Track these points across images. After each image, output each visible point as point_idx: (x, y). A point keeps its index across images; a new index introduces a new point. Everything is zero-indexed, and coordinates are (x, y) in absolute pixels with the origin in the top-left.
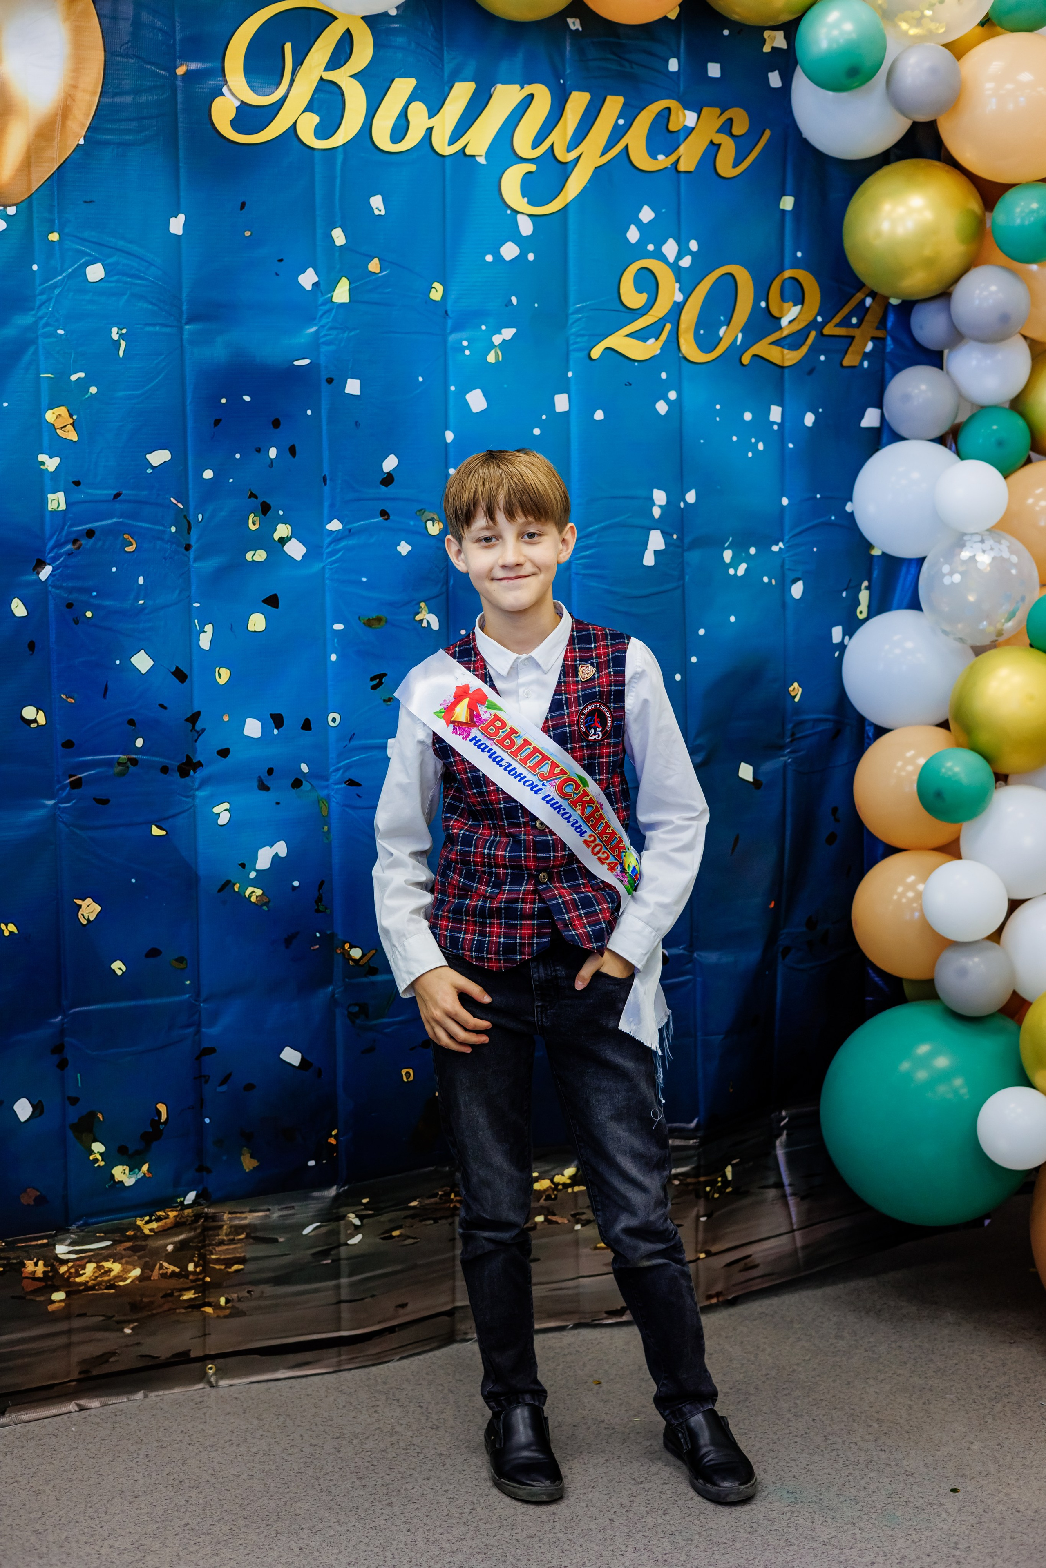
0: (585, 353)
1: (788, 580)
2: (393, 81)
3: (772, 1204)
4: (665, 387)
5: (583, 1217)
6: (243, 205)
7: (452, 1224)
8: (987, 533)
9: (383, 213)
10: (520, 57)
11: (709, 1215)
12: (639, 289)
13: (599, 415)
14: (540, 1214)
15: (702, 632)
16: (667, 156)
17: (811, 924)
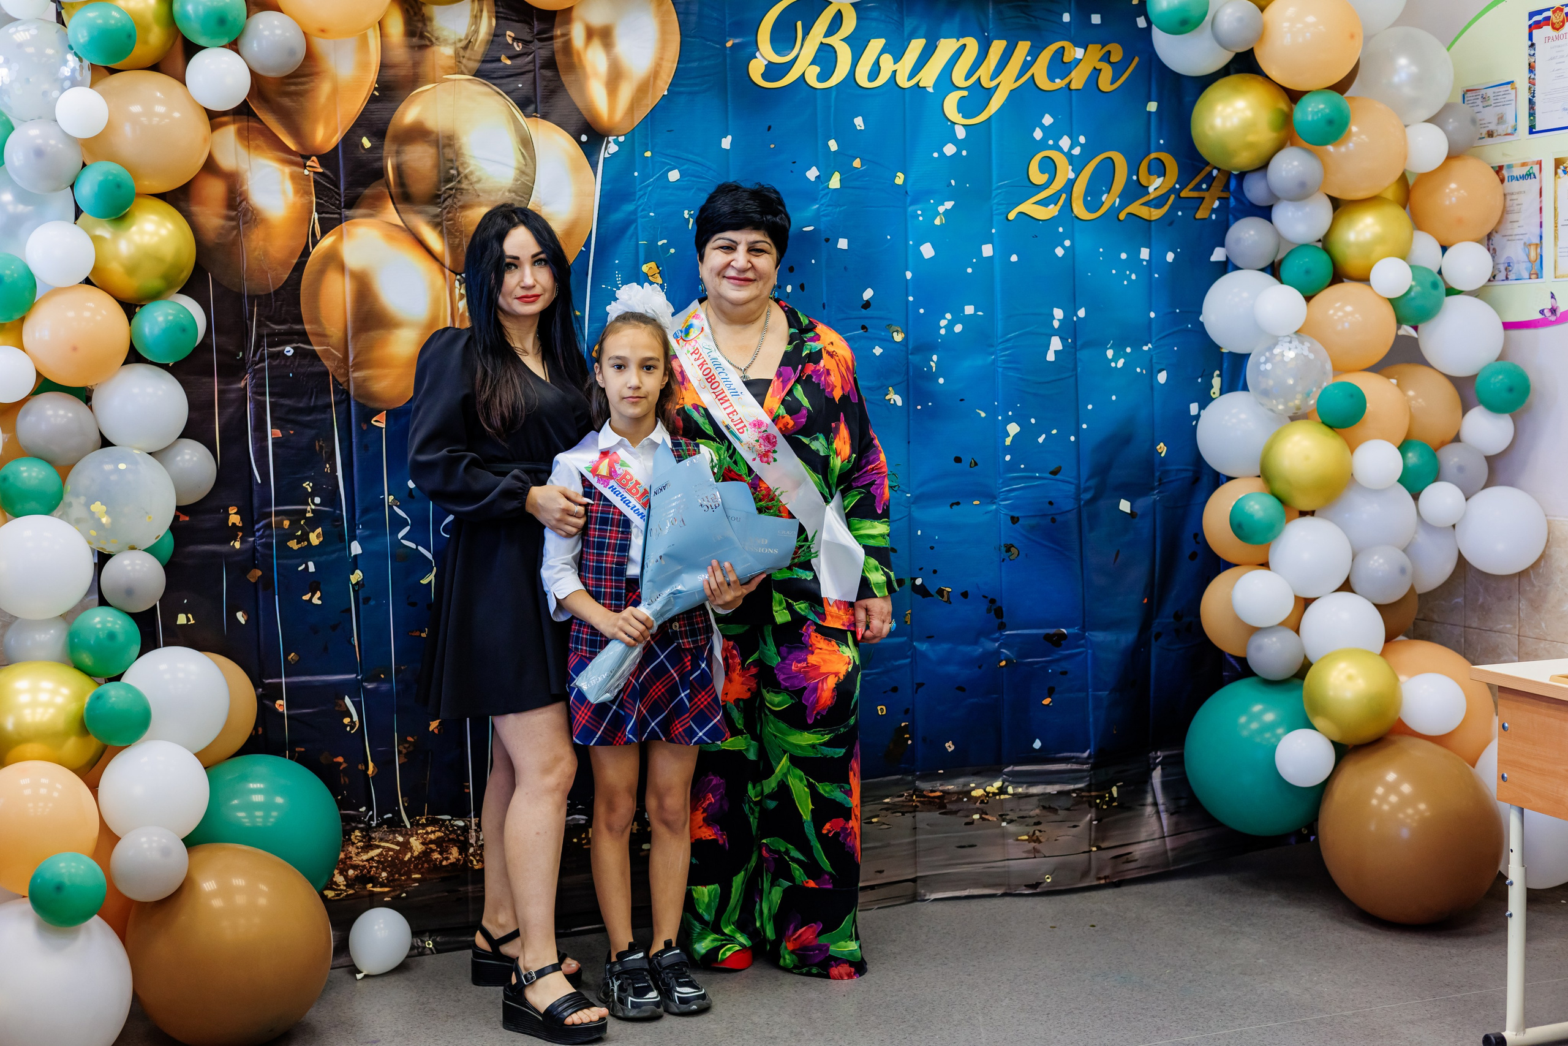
0: (1005, 215)
1: (1155, 371)
2: (869, 41)
3: (1149, 817)
4: (1064, 237)
5: (1008, 817)
6: (769, 128)
7: (914, 817)
8: (1294, 336)
9: (863, 128)
10: (957, 20)
11: (1099, 820)
12: (1042, 170)
13: (1014, 258)
14: (977, 813)
15: (1090, 407)
16: (1062, 80)
17: (1177, 616)
